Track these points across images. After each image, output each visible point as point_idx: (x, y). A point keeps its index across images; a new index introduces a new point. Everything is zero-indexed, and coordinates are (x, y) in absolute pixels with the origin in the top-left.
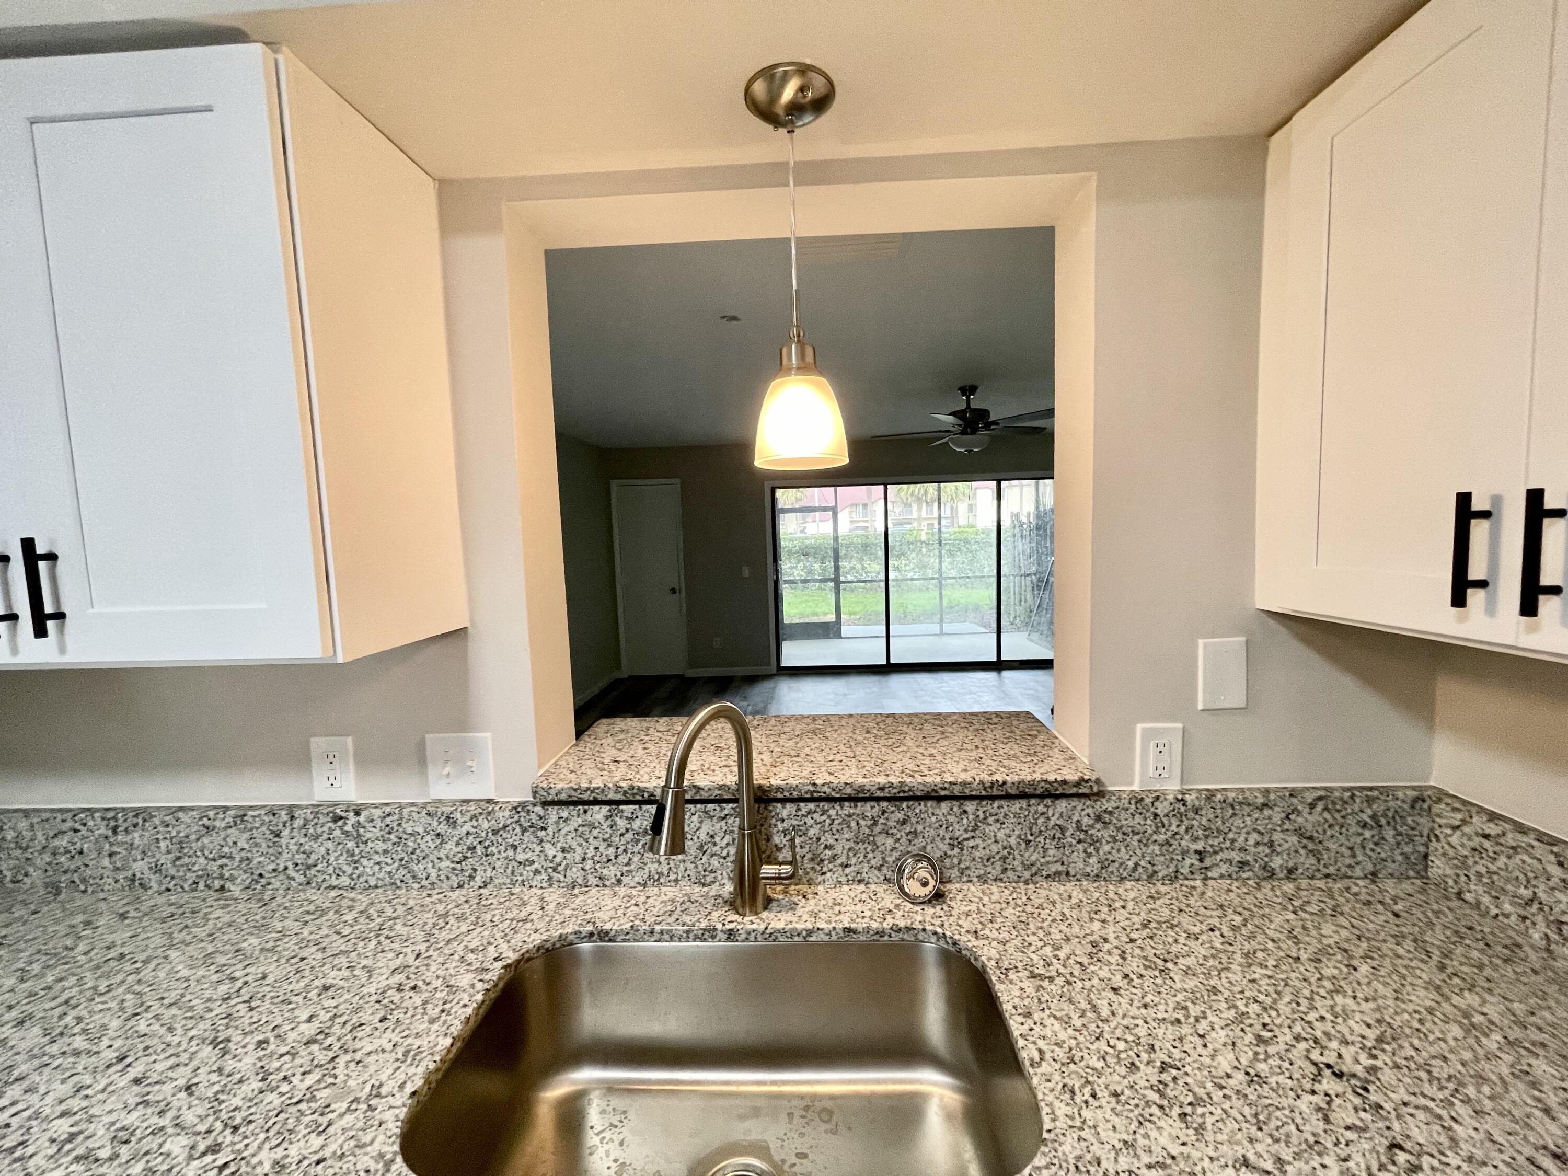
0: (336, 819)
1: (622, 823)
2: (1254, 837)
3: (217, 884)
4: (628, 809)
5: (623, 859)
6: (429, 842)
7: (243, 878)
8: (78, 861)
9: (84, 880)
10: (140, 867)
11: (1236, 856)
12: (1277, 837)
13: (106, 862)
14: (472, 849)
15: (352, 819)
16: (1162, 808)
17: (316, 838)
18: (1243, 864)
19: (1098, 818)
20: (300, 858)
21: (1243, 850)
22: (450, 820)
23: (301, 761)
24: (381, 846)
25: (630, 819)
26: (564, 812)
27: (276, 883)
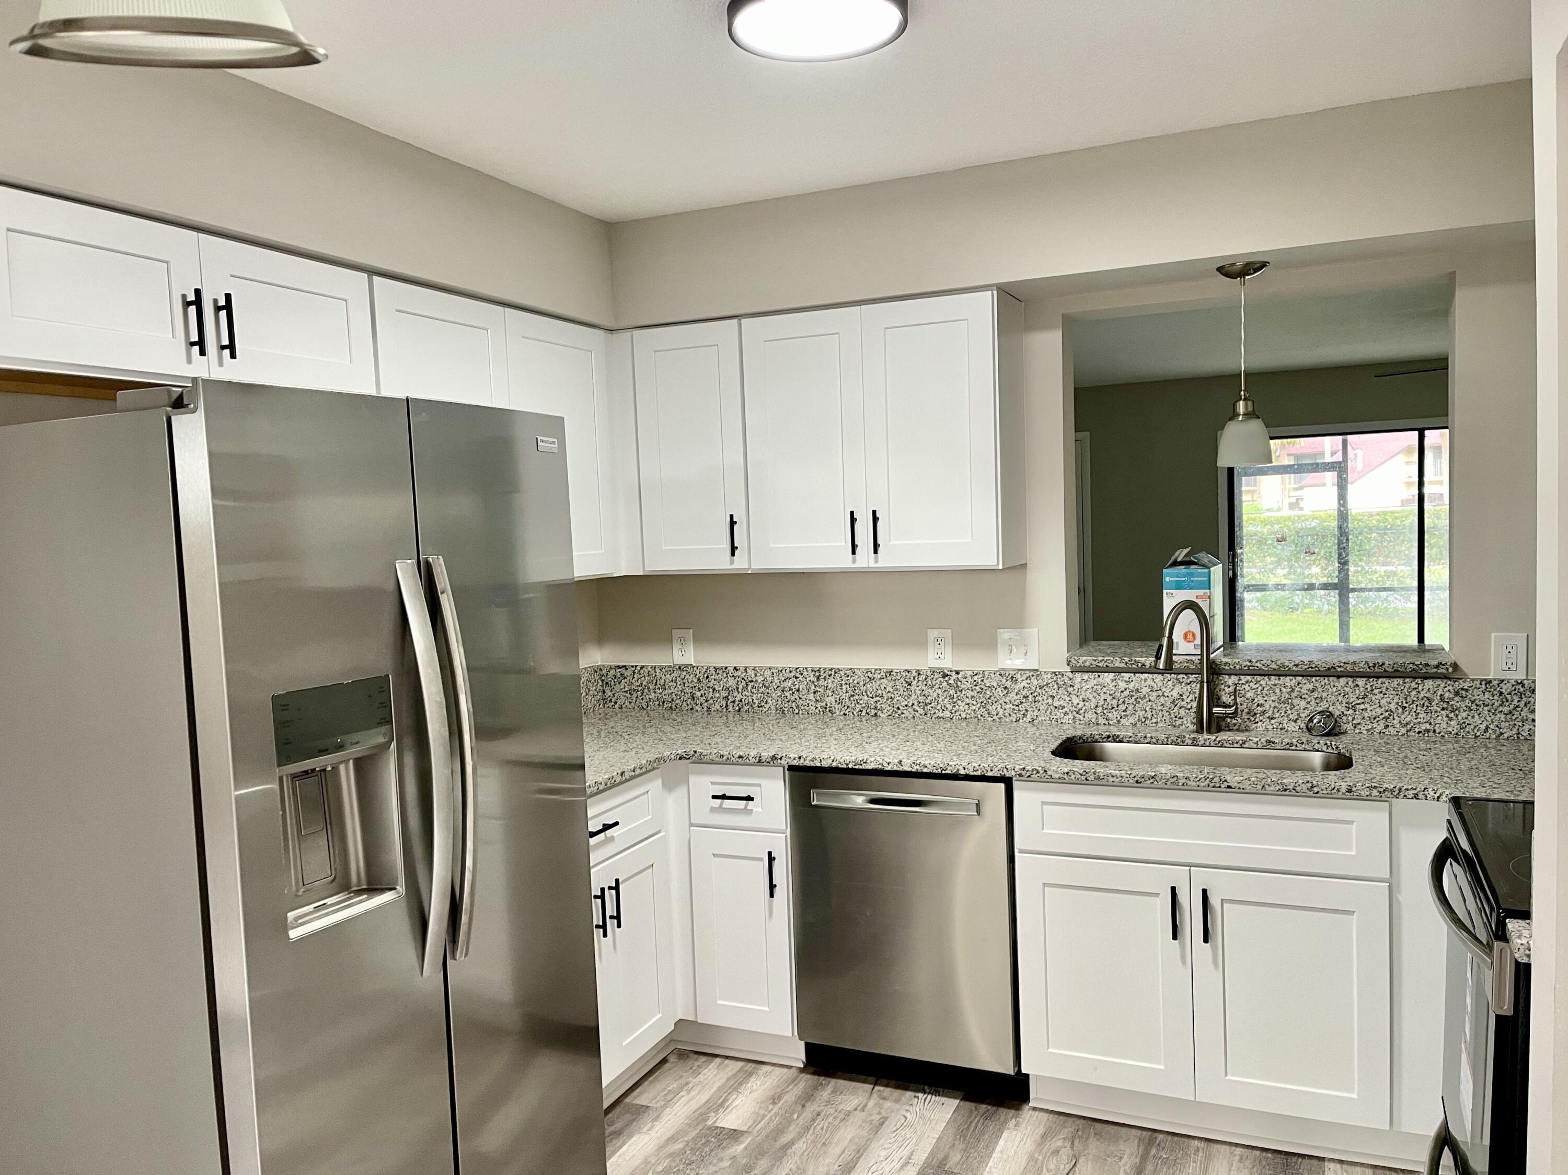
0: (945, 676)
1: (1122, 684)
5: (1122, 707)
6: (1000, 692)
7: (888, 709)
8: (796, 695)
9: (798, 707)
14: (1026, 697)
17: (932, 687)
19: (1457, 694)
20: (922, 699)
22: (1013, 679)
23: (922, 644)
24: (970, 693)
25: (1128, 682)
26: (1086, 676)
27: (907, 713)
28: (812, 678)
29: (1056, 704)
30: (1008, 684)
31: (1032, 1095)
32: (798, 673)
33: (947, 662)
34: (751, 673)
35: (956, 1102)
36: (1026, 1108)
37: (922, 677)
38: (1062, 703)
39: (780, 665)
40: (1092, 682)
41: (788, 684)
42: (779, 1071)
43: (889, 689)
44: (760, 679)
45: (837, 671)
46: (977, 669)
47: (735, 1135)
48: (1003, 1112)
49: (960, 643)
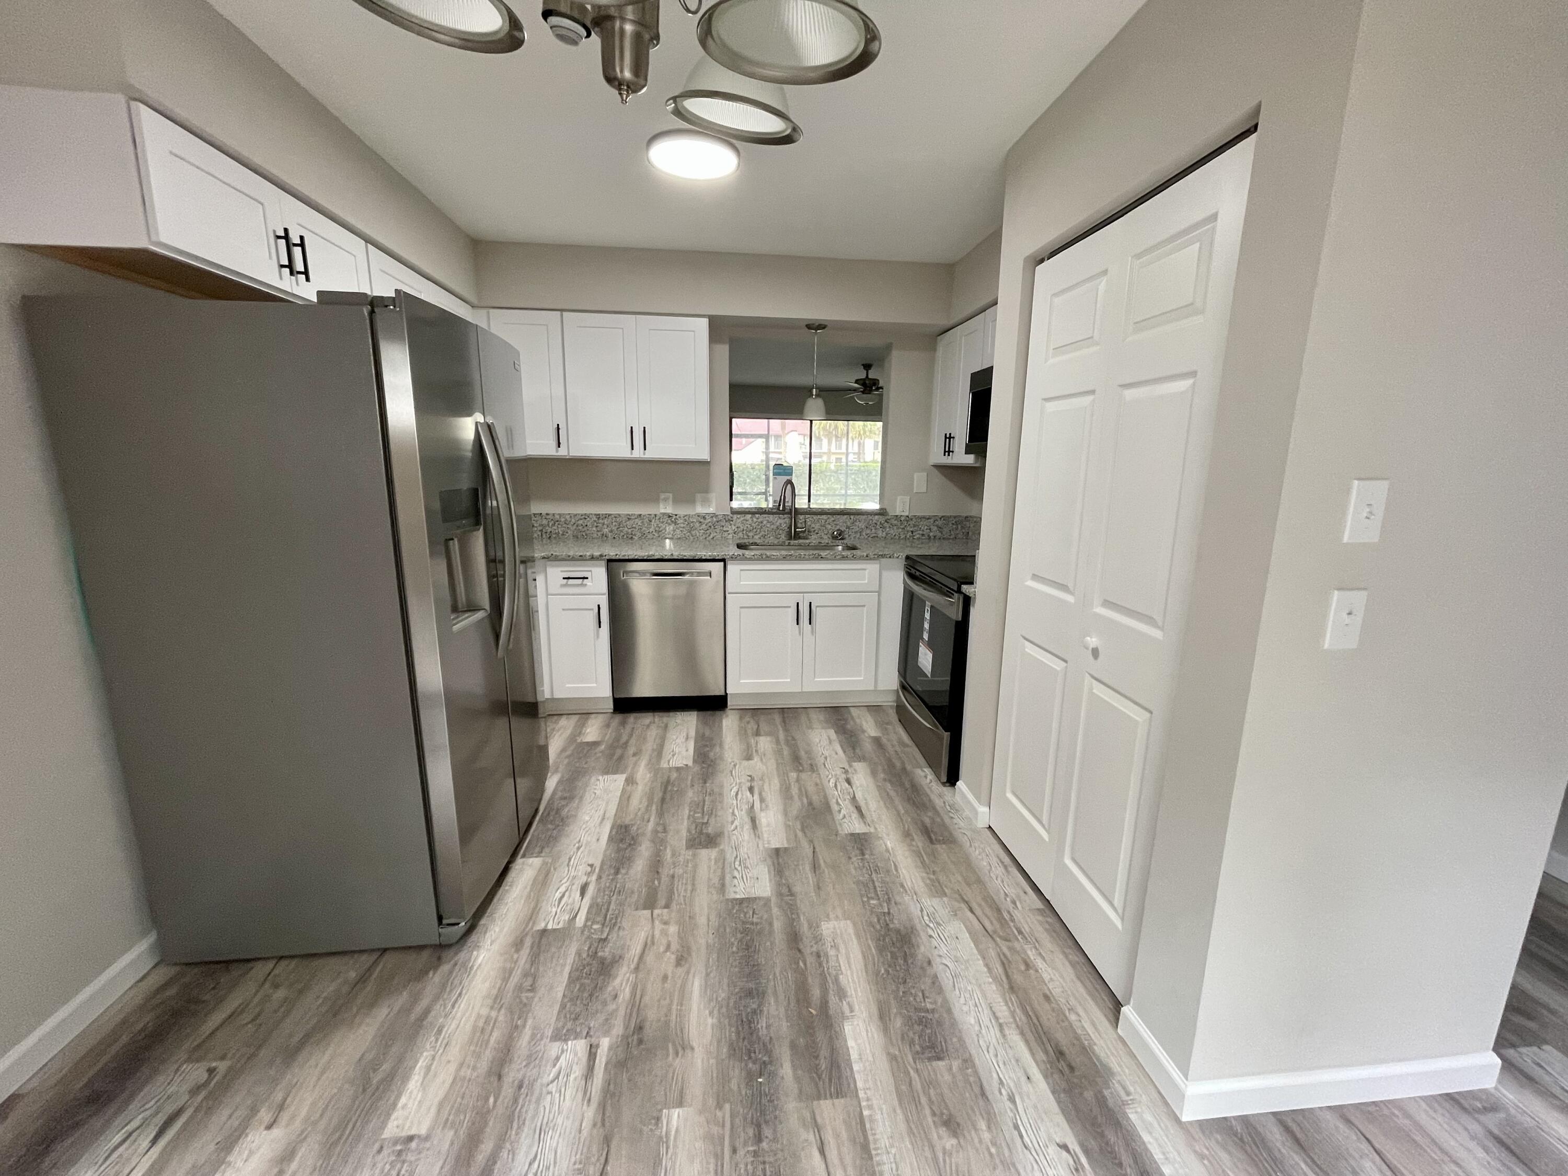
0: (670, 517)
1: (755, 520)
2: (926, 527)
3: (630, 536)
4: (757, 516)
5: (755, 530)
6: (697, 524)
7: (639, 534)
8: (585, 529)
9: (586, 535)
10: (606, 530)
11: (921, 532)
12: (932, 527)
13: (594, 529)
14: (710, 527)
15: (674, 517)
16: (902, 519)
17: (663, 522)
18: (923, 535)
19: (886, 521)
20: (657, 529)
21: (923, 531)
22: (704, 518)
23: (656, 500)
24: (682, 525)
25: (757, 519)
26: (739, 516)
27: (649, 536)
28: (595, 519)
29: (725, 529)
30: (702, 520)
31: (729, 703)
32: (585, 517)
33: (669, 510)
34: (558, 517)
35: (696, 713)
36: (727, 710)
37: (657, 518)
38: (727, 529)
39: (575, 512)
40: (742, 519)
41: (581, 522)
42: (601, 716)
43: (639, 524)
44: (563, 520)
45: (610, 515)
46: (685, 513)
47: (595, 744)
48: (718, 713)
49: (677, 501)
